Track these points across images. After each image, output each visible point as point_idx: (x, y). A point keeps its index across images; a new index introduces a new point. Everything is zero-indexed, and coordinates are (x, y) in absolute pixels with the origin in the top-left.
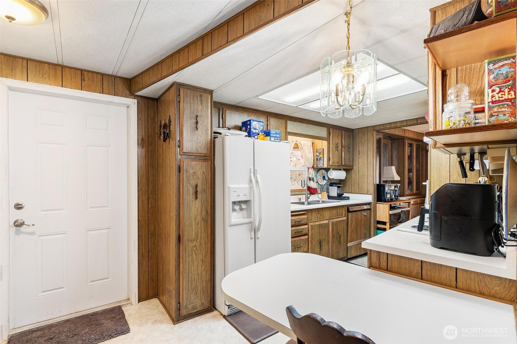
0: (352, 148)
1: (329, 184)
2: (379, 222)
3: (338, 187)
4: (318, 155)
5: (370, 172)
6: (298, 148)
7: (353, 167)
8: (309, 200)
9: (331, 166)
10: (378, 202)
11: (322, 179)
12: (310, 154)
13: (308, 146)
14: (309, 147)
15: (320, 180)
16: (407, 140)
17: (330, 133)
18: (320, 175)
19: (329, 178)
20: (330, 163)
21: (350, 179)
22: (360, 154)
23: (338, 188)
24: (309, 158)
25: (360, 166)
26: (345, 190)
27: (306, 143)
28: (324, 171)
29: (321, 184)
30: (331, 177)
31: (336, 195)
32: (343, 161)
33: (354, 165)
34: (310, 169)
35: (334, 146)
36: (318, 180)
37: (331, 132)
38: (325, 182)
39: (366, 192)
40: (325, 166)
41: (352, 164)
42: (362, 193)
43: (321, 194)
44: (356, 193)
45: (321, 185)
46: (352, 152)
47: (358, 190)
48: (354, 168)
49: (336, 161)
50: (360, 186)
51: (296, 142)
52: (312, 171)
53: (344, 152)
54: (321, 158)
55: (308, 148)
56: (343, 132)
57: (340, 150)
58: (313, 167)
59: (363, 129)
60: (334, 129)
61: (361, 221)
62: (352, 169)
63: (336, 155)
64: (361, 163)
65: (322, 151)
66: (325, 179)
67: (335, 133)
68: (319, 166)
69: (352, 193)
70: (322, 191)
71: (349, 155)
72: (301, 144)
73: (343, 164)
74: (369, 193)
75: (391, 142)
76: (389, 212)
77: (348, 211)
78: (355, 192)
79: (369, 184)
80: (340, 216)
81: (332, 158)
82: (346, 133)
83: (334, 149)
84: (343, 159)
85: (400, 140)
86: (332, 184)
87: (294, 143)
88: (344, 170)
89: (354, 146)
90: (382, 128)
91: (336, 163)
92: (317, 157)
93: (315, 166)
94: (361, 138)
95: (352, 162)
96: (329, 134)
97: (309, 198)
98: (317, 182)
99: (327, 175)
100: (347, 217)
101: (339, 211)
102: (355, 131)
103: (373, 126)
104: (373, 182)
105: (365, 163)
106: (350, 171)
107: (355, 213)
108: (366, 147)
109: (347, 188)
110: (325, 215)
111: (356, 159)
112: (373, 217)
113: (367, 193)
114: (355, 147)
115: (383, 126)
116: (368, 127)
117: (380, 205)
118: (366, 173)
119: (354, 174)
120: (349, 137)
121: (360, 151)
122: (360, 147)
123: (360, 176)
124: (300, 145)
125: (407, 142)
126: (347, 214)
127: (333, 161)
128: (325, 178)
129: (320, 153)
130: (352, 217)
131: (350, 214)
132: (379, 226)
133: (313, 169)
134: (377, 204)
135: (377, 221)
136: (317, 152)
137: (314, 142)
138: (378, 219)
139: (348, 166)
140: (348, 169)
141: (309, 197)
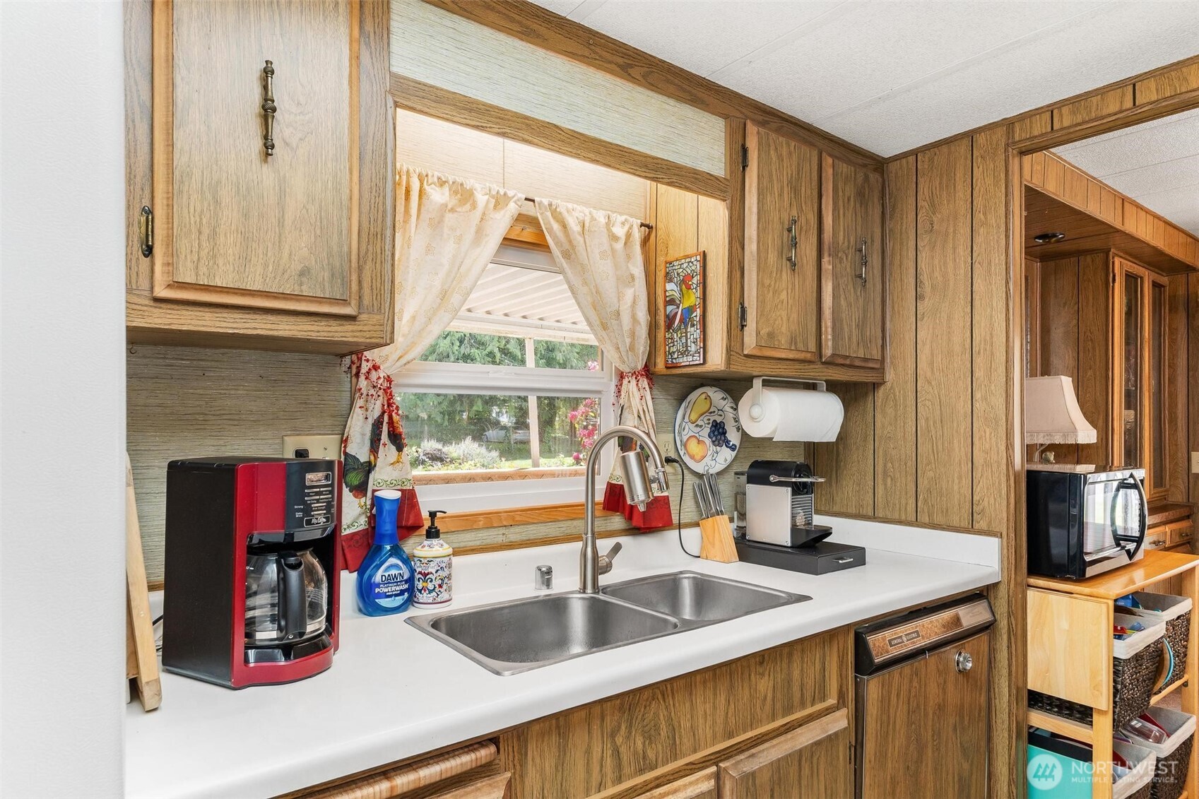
0: (875, 260)
1: (745, 468)
2: (1037, 700)
3: (798, 489)
4: (677, 295)
5: (985, 398)
6: (539, 245)
7: (882, 370)
8: (604, 580)
9: (750, 362)
10: (1032, 581)
11: (708, 441)
12: (629, 293)
13: (614, 238)
14: (619, 246)
15: (693, 446)
16: (1121, 257)
17: (745, 150)
18: (694, 417)
19: (745, 436)
20: (746, 339)
21: (865, 440)
22: (923, 298)
23: (794, 493)
24: (618, 314)
25: (922, 365)
26: (837, 499)
27: (603, 220)
28: (716, 395)
29: (699, 468)
30: (755, 431)
31: (785, 538)
32: (828, 336)
33: (888, 360)
34: (625, 381)
35: (775, 237)
36: (685, 445)
37: (752, 144)
38: (726, 455)
39: (961, 518)
40: (716, 361)
41: (876, 354)
42: (939, 519)
43: (697, 525)
44: (900, 522)
45: (700, 476)
46: (879, 287)
47: (912, 501)
48: (890, 376)
49: (784, 329)
50: (923, 483)
51: (529, 209)
52: (638, 395)
53: (830, 277)
54: (691, 310)
55: (613, 251)
56: (828, 161)
57: (810, 270)
58: (648, 372)
59: (945, 149)
60: (773, 135)
61: (941, 708)
62: (875, 386)
63: (783, 296)
64: (928, 347)
65: (698, 267)
66: (727, 442)
67: (780, 157)
68: (684, 361)
69: (873, 518)
70: (707, 511)
71: (861, 301)
72: (564, 226)
73: (828, 352)
74: (982, 524)
75: (1042, 267)
76: (1110, 648)
77: (864, 664)
78: (896, 516)
79: (977, 474)
80: (803, 705)
81: (761, 313)
82: (844, 168)
83: (772, 257)
84: (829, 324)
85: (1089, 258)
86: (762, 472)
87: (512, 209)
88: (833, 387)
89: (888, 252)
90: (1066, 123)
91: (784, 341)
92: (670, 308)
93: (660, 366)
94: (933, 205)
95: (880, 342)
96: (740, 157)
97: (607, 568)
98: (673, 455)
99: (736, 420)
100: (851, 705)
101: (796, 674)
102: (893, 167)
103: (1009, 124)
104: (1010, 462)
105: (957, 349)
106: (866, 394)
107: (906, 668)
108: (963, 252)
109: (848, 490)
110: (685, 723)
111: (901, 325)
112: (1005, 672)
113: (965, 523)
114: (897, 262)
115: (1073, 113)
116: (971, 135)
117: (1053, 597)
118: (963, 406)
119: (890, 411)
120: (861, 195)
121: (924, 278)
122: (923, 256)
123: (922, 422)
124: (556, 226)
125: (1120, 265)
126: (857, 685)
127: (764, 332)
128: (724, 433)
129: (685, 283)
130: (885, 702)
131: (873, 687)
132: (1043, 721)
133: (644, 382)
134: (1031, 594)
135: (1029, 691)
136: (668, 278)
137: (652, 223)
138: (1034, 684)
139: (857, 363)
140: (855, 385)
141: (603, 562)
